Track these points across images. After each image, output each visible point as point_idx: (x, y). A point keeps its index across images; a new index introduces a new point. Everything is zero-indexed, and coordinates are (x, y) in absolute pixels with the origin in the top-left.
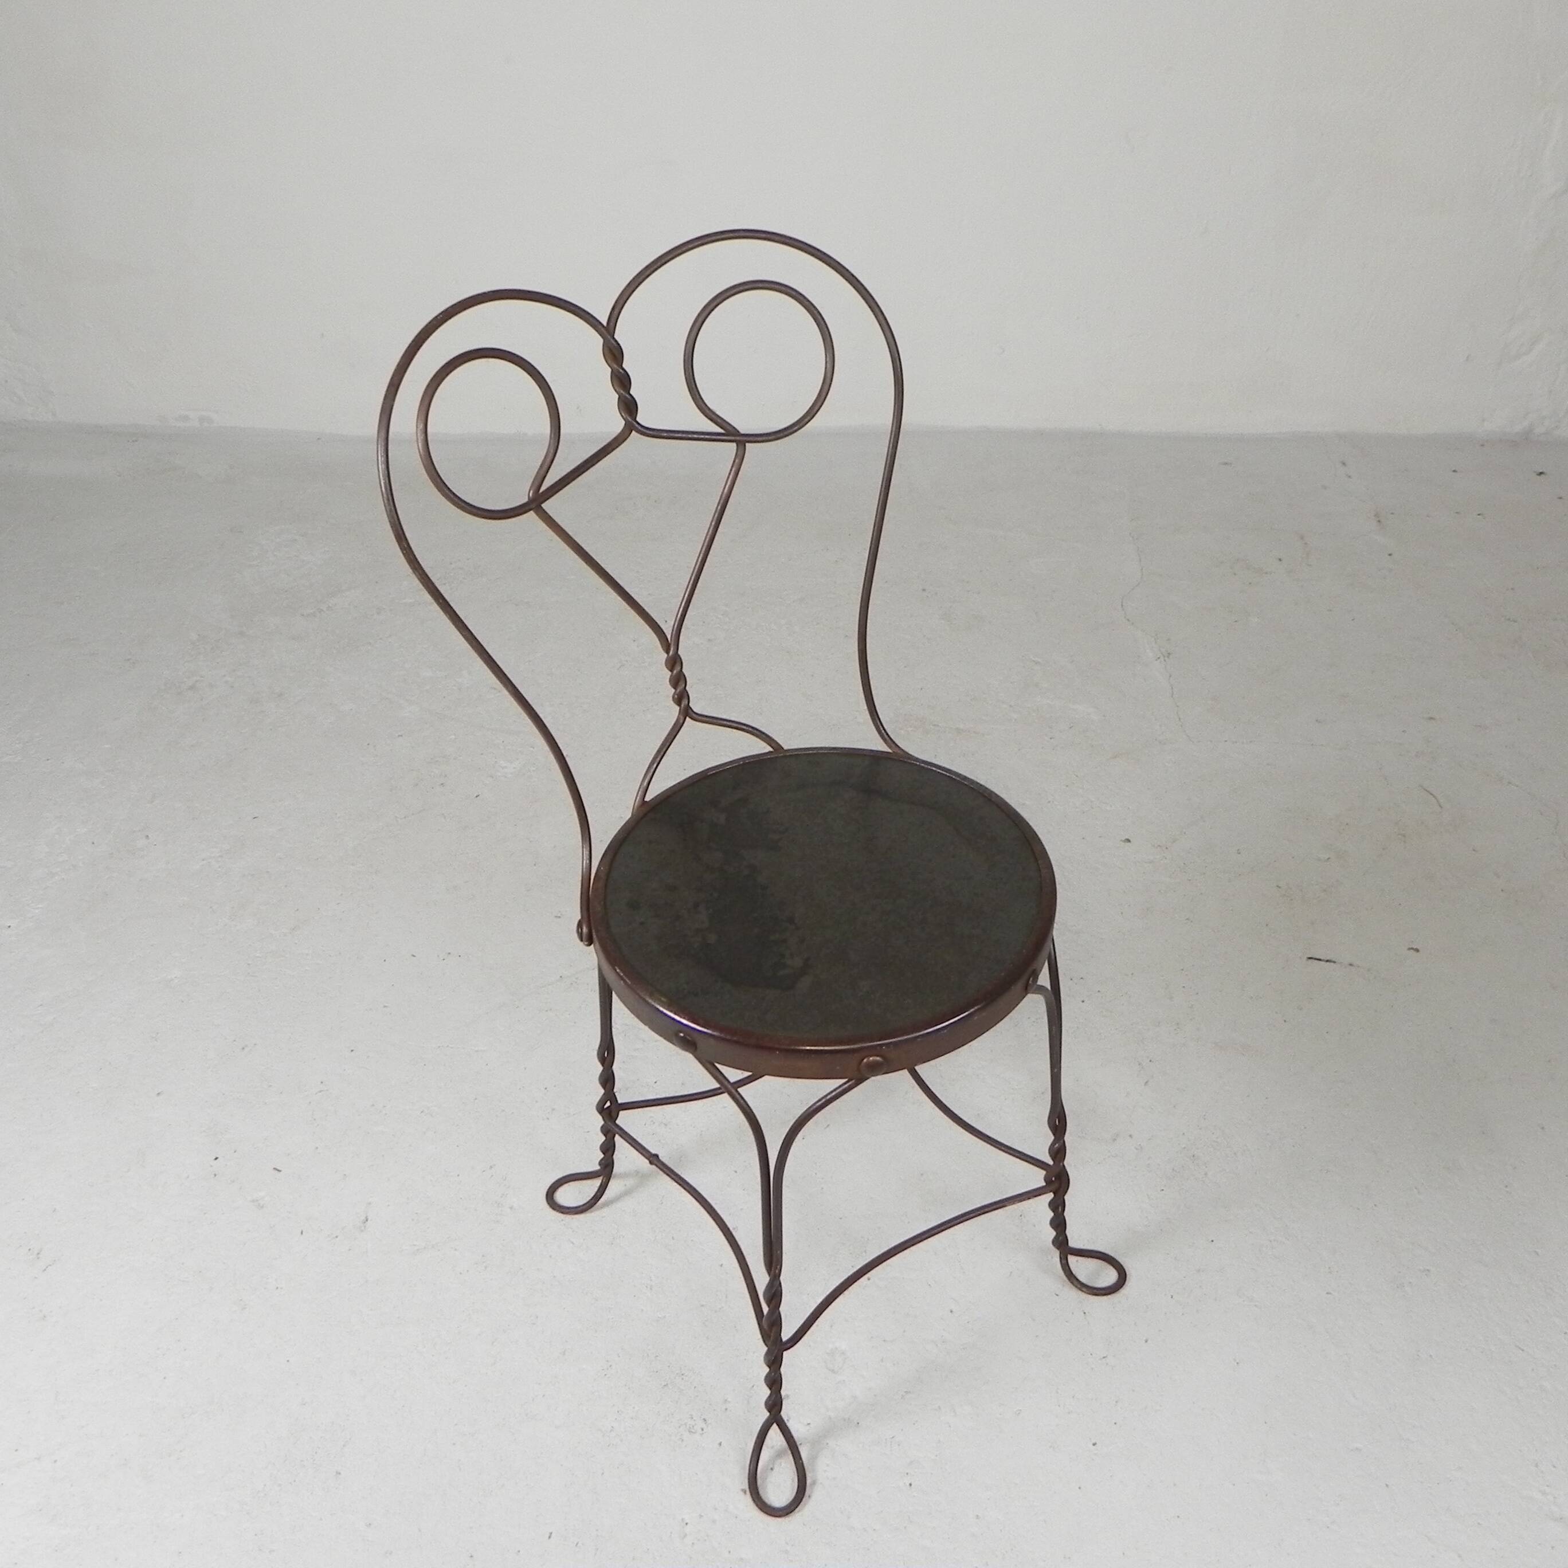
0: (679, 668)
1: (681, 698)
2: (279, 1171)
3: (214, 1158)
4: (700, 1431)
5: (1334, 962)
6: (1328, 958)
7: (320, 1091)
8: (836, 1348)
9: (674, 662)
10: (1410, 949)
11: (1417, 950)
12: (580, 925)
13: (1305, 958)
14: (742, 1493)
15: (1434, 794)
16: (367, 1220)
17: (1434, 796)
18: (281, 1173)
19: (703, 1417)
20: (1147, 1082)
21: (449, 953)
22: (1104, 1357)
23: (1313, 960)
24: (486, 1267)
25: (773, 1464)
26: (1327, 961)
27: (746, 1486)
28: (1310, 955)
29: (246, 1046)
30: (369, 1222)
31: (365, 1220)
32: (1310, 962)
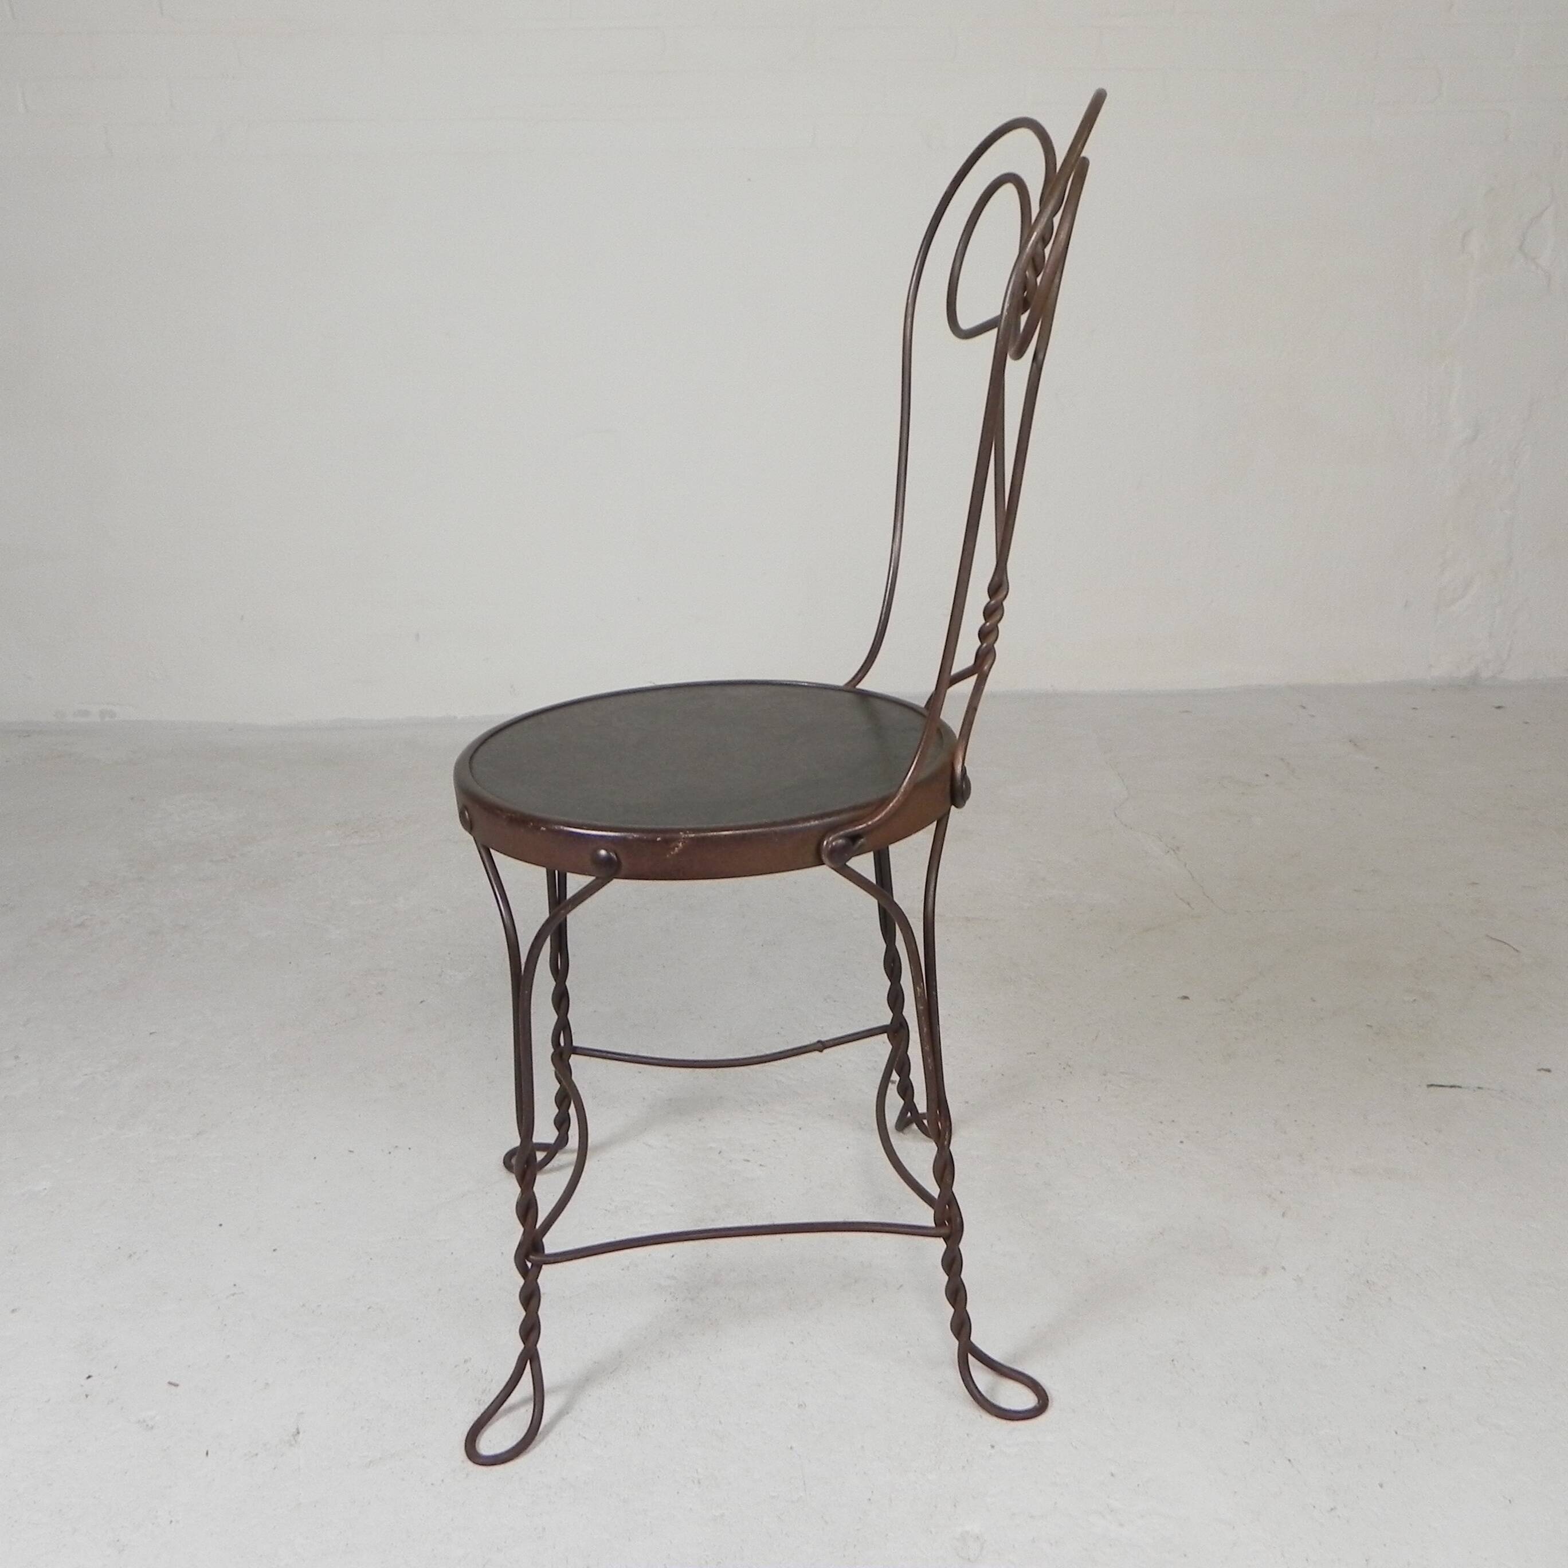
2: (176, 1385)
3: (87, 1376)
5: (1459, 1087)
6: (1452, 1084)
7: (233, 1295)
10: (1539, 1070)
11: (1549, 1071)
13: (1425, 1086)
15: (1508, 942)
16: (298, 1433)
17: (1505, 943)
18: (179, 1388)
20: (1284, 1213)
21: (397, 1147)
23: (1435, 1088)
26: (1452, 1087)
28: (1429, 1083)
29: (135, 1253)
30: (301, 1435)
31: (296, 1433)
32: (1432, 1089)
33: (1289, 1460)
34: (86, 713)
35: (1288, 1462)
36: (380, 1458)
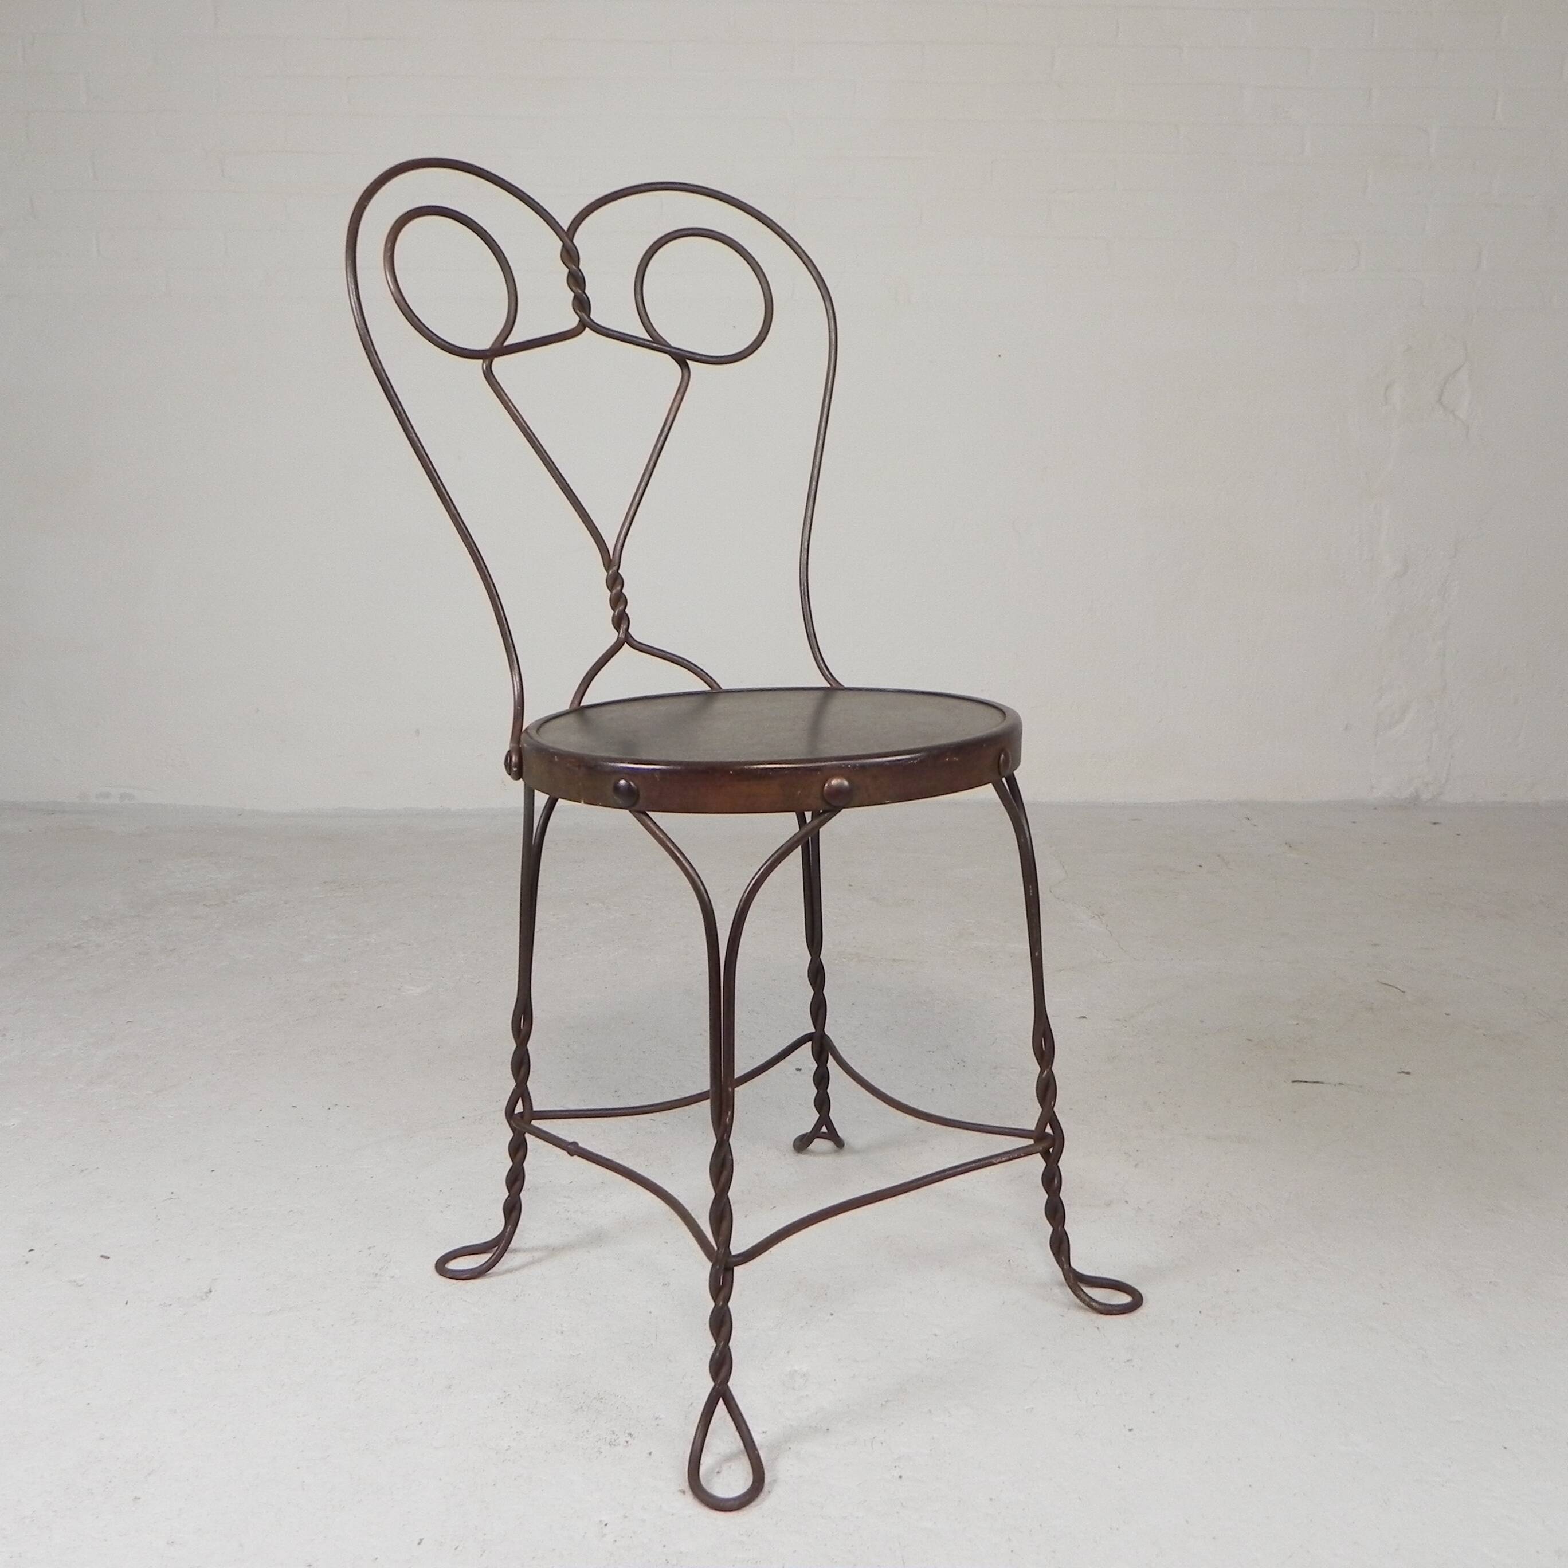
0: (619, 588)
1: (621, 620)
3: (30, 1249)
4: (623, 1443)
5: (1322, 1083)
7: (170, 1199)
8: (796, 1371)
9: (615, 581)
10: (1399, 1073)
11: (1408, 1073)
12: (509, 754)
13: (1290, 1081)
14: (681, 1495)
15: (1396, 986)
16: (210, 1292)
17: (1393, 987)
18: (109, 1259)
19: (627, 1432)
21: (336, 1105)
22: (1128, 1361)
23: (1299, 1083)
24: (355, 1322)
25: (721, 1467)
26: (1315, 1082)
27: (685, 1485)
28: (1293, 1080)
29: (87, 1169)
30: (212, 1293)
31: (208, 1291)
32: (1296, 1083)
33: (1098, 1328)
34: (107, 796)
35: (1097, 1330)
36: (280, 1310)
